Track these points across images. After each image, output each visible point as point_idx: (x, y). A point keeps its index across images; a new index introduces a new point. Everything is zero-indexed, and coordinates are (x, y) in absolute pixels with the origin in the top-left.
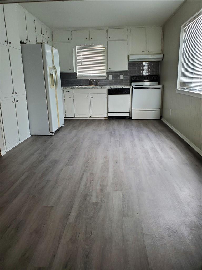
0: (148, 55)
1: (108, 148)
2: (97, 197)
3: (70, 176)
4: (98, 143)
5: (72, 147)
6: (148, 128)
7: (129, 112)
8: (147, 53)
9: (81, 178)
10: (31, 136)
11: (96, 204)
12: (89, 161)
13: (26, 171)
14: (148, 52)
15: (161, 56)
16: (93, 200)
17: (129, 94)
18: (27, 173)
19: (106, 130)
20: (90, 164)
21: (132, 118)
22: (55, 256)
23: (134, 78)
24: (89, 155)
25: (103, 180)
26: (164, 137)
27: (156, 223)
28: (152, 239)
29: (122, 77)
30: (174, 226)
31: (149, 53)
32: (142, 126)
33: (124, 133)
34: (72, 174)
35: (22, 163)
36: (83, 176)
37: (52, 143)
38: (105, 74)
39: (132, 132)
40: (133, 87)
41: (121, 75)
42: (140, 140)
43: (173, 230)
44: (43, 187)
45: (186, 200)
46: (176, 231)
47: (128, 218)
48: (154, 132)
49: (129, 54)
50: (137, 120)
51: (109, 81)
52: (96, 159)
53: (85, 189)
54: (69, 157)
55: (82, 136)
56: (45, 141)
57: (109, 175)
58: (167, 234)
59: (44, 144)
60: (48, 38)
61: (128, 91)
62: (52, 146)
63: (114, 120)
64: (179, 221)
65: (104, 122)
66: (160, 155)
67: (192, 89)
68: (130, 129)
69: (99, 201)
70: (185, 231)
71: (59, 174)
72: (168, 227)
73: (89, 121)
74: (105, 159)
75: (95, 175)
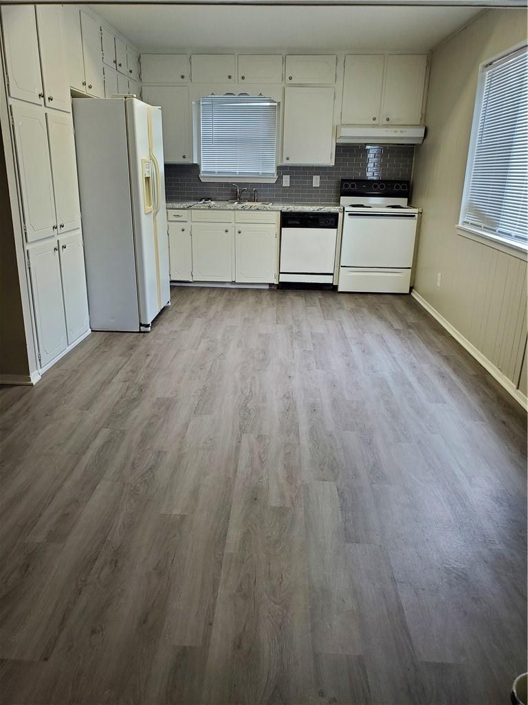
0: (387, 129)
1: (288, 372)
2: (282, 496)
3: (210, 440)
4: (261, 356)
5: (202, 367)
6: (381, 318)
7: (332, 274)
8: (385, 122)
9: (238, 449)
10: (92, 331)
11: (281, 512)
12: (248, 405)
13: (102, 428)
14: (388, 120)
15: (420, 133)
16: (274, 501)
17: (336, 226)
18: (105, 432)
19: (277, 321)
20: (251, 411)
21: (340, 289)
22: (211, 624)
23: (347, 186)
24: (245, 388)
25: (290, 453)
26: (422, 345)
27: (420, 557)
28: (416, 593)
29: (316, 182)
30: (459, 565)
31: (388, 123)
32: (365, 310)
33: (322, 332)
34: (212, 437)
35: (88, 406)
36: (240, 442)
37: (149, 353)
38: (274, 171)
39: (342, 328)
40: (346, 210)
41: (314, 177)
42: (364, 352)
43: (459, 573)
44: (151, 469)
45: (483, 506)
46: (464, 576)
47: (357, 545)
48: (396, 330)
49: (337, 122)
50: (351, 295)
51: (283, 191)
52: (264, 400)
53: (251, 475)
54: (200, 393)
55: (219, 337)
56: (132, 347)
57: (301, 442)
58: (447, 582)
59: (131, 355)
60: (131, 71)
61: (333, 219)
62: (151, 361)
63: (294, 294)
64: (470, 554)
65: (268, 298)
66: (415, 392)
67: (499, 232)
68: (338, 319)
69: (288, 505)
70: (483, 576)
71: (182, 436)
72: (447, 566)
73: (231, 293)
74: (286, 400)
75: (267, 441)
